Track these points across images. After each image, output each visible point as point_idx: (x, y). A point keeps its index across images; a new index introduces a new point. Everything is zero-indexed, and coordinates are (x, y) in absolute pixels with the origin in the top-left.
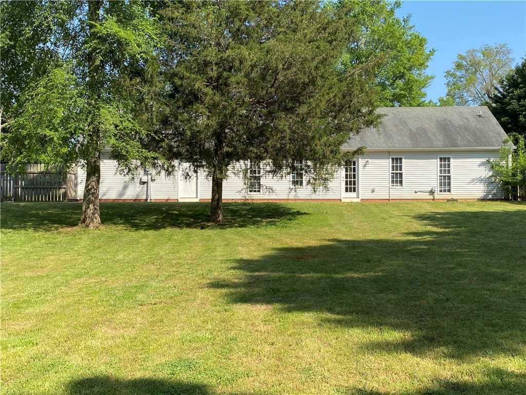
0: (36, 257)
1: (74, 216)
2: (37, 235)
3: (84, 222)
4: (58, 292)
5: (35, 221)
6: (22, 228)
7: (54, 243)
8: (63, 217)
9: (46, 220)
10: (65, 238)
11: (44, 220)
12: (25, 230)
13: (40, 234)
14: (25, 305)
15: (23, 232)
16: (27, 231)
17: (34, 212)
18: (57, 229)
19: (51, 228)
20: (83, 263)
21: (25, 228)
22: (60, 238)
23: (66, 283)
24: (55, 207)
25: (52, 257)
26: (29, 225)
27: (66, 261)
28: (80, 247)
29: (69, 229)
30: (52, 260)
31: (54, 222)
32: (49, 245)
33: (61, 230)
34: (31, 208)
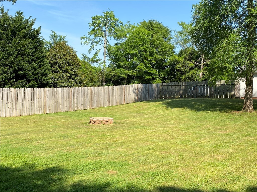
0: (223, 125)
1: (239, 106)
2: (222, 114)
3: (245, 109)
4: (235, 142)
5: (220, 108)
6: (214, 110)
7: (230, 119)
8: (234, 106)
9: (225, 107)
10: (235, 116)
11: (224, 107)
12: (216, 112)
13: (223, 114)
14: (220, 147)
15: (215, 112)
16: (217, 112)
17: (219, 103)
18: (231, 111)
19: (228, 111)
20: (246, 129)
21: (215, 110)
22: (233, 116)
23: (239, 138)
24: (229, 101)
25: (230, 125)
26: (217, 109)
27: (237, 128)
28: (243, 121)
29: (237, 112)
30: (230, 127)
31: (230, 108)
32: (228, 119)
33: (233, 112)
34: (218, 101)
